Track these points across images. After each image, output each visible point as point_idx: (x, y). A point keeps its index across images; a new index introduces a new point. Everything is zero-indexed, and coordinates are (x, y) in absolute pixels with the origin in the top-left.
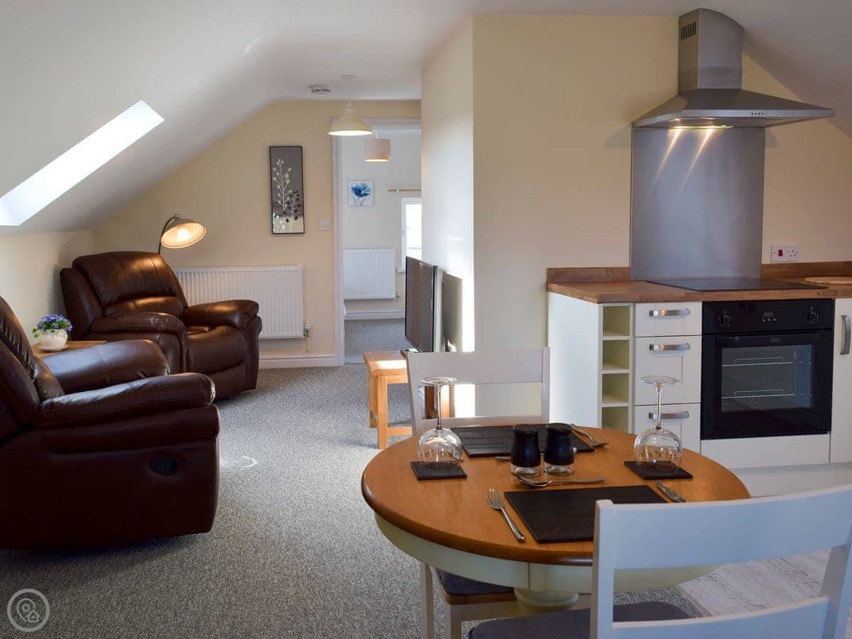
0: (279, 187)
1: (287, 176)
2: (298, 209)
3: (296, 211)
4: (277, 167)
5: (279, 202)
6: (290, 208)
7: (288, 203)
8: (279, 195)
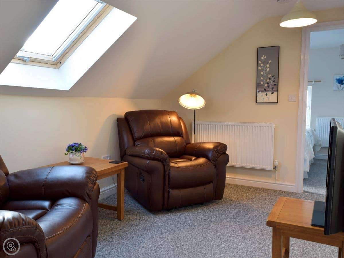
0: (262, 73)
1: (268, 66)
2: (275, 87)
3: (273, 88)
4: (262, 61)
5: (262, 83)
6: (268, 87)
7: (268, 83)
8: (262, 78)
